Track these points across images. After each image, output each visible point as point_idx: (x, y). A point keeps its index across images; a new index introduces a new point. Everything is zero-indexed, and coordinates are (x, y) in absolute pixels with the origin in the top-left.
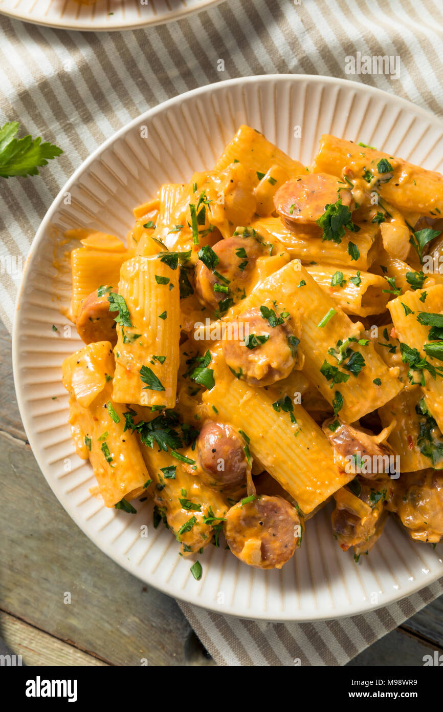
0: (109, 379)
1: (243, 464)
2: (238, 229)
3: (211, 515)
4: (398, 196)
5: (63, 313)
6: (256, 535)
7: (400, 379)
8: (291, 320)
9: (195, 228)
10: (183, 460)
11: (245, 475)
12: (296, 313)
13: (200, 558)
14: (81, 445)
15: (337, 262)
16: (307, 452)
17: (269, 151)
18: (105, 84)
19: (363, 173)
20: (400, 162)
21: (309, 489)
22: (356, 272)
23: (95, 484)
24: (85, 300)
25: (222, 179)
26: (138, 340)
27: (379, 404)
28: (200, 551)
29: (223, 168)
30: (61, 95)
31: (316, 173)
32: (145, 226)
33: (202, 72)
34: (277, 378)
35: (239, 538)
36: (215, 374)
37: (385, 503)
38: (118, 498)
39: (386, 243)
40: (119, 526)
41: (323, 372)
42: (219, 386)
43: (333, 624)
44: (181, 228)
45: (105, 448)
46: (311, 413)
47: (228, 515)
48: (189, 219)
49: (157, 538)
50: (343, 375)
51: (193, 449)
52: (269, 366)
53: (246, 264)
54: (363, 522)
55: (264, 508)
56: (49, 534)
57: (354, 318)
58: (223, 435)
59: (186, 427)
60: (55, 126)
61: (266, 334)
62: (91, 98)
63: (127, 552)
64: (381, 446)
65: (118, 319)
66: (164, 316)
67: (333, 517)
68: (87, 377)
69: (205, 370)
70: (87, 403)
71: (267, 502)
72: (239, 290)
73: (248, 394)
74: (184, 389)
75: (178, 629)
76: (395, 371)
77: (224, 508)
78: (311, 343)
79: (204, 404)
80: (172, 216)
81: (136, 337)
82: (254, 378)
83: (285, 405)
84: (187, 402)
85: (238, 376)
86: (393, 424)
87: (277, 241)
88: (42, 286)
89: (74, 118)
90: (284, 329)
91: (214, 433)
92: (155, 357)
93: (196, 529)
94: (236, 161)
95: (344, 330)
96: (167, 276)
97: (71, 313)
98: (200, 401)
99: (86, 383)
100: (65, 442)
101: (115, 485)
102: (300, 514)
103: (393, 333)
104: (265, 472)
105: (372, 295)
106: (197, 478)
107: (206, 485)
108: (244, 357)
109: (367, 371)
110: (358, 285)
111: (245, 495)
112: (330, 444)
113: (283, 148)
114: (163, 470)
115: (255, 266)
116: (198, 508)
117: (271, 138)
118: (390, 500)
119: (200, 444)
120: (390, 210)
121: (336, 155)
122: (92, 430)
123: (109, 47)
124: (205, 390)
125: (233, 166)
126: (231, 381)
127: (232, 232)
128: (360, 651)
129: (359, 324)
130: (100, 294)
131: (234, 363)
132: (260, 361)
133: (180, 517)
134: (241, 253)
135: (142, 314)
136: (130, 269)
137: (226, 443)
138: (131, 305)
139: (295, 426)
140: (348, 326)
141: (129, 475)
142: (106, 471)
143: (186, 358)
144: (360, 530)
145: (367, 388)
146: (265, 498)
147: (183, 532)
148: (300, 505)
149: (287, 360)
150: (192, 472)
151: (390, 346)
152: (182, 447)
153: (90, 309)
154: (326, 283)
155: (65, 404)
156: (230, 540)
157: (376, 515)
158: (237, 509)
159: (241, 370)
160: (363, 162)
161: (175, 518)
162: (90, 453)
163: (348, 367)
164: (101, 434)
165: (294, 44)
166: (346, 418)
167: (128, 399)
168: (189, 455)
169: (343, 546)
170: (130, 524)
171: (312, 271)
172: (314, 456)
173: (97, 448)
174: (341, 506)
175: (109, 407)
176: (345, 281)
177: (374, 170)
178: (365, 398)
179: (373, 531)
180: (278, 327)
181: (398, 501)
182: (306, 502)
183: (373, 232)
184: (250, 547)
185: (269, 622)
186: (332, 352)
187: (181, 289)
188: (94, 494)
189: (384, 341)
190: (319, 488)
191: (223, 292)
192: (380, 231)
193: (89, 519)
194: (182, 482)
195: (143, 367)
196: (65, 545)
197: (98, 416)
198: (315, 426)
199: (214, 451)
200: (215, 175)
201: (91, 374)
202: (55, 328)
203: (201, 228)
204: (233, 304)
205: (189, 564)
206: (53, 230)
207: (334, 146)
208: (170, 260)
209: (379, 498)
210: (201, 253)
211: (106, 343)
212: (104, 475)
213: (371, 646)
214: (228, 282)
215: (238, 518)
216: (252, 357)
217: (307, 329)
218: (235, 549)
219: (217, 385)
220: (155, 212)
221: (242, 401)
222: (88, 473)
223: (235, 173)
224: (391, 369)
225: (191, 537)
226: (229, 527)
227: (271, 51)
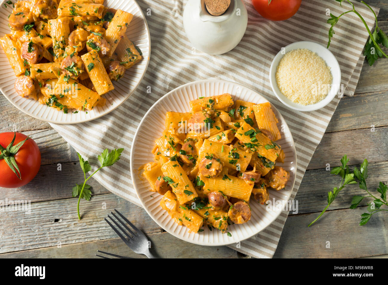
0: (176, 200)
1: (225, 199)
2: (185, 140)
3: (224, 217)
4: (219, 106)
5: (151, 191)
6: (239, 215)
7: (250, 152)
8: (214, 155)
9: (173, 147)
10: (209, 208)
11: (227, 201)
12: (214, 153)
13: (228, 231)
14: (179, 222)
15: (215, 133)
16: (239, 185)
17: (178, 115)
18: (121, 123)
19: (207, 106)
20: (214, 97)
21: (245, 194)
22: (221, 133)
23: (189, 230)
24: (156, 184)
25: (171, 130)
26: (178, 185)
27: (249, 162)
28: (227, 229)
29: (169, 127)
30: (112, 134)
31: (194, 113)
32: (158, 154)
33: (144, 104)
34: (220, 172)
35: (235, 218)
36: (203, 181)
37: (265, 186)
38: (198, 229)
39: (224, 120)
40: (202, 236)
41: (230, 163)
42: (206, 183)
43: (271, 225)
44: (169, 149)
45: (187, 218)
46: (233, 175)
47: (229, 214)
48: (170, 145)
49: (214, 234)
50: (236, 160)
51: (209, 204)
52: (216, 170)
53: (193, 148)
54: (263, 194)
55: (236, 207)
56: (183, 252)
57: (229, 144)
58: (215, 195)
59: (203, 199)
60: (115, 143)
61: (210, 163)
62: (120, 129)
63: (209, 242)
64: (256, 172)
65: (169, 183)
66: (181, 175)
67: (255, 197)
68: (170, 203)
69: (200, 181)
70: (175, 210)
71: (236, 205)
72: (195, 156)
73: (215, 181)
74: (197, 190)
75: (233, 254)
76: (247, 151)
77: (226, 214)
78: (223, 158)
79: (205, 190)
80: (164, 148)
81: (177, 184)
82: (214, 176)
83: (225, 177)
84: (200, 192)
85: (209, 178)
86: (255, 165)
87: (197, 137)
88: (141, 187)
89: (119, 137)
90: (214, 159)
91: (212, 196)
92: (186, 186)
93: (223, 223)
94: (171, 123)
95: (228, 149)
96: (175, 164)
97: (153, 189)
98: (203, 190)
99: (171, 205)
100: (174, 224)
101: (196, 226)
102: (246, 202)
103: (241, 142)
104: (231, 197)
105: (229, 136)
106: (215, 210)
107: (218, 211)
108: (208, 172)
109: (240, 156)
110: (225, 136)
111: (230, 207)
112: (243, 180)
113: (180, 112)
114: (205, 214)
115: (195, 147)
116: (220, 218)
117: (176, 111)
118: (266, 184)
119: (210, 201)
120: (219, 111)
121: (197, 105)
122: (180, 216)
123: (117, 113)
124: (203, 187)
125: (172, 124)
126: (208, 180)
127: (184, 142)
128: (283, 228)
129: (231, 145)
130: (159, 180)
131: (206, 175)
132: (213, 170)
133: (217, 224)
134: (190, 146)
135: (175, 178)
136: (165, 168)
137: (217, 196)
138: (171, 177)
139: (231, 181)
140: (229, 148)
141: (197, 221)
142: (190, 224)
143: (192, 182)
144: (264, 196)
145: (243, 160)
146: (235, 204)
147: (220, 226)
148: (245, 200)
149: (220, 166)
150: (213, 209)
151: (242, 146)
152: (206, 205)
153: (159, 185)
154: (216, 140)
155: (167, 214)
156: (233, 220)
157: (265, 190)
158: (230, 212)
159: (209, 176)
160: (205, 103)
161: (216, 225)
162: (183, 222)
163: (236, 158)
164: (183, 215)
165: (165, 82)
166: (243, 171)
167: (185, 201)
168: (209, 206)
169: (262, 204)
170: (204, 234)
171: (210, 139)
172: (241, 185)
173: (184, 220)
174: (255, 194)
175: (181, 207)
176: (221, 137)
177: (209, 104)
178: (244, 163)
179: (267, 195)
180: (213, 159)
181: (268, 183)
182: (246, 198)
183: (219, 120)
184: (239, 219)
185: (255, 236)
186: (229, 157)
187: (180, 165)
188: (190, 232)
189: (239, 145)
190: (247, 192)
191: (192, 159)
192: (220, 118)
193: (193, 239)
194: (212, 214)
195: (184, 191)
196: (189, 252)
197: (179, 211)
198: (236, 178)
199: (215, 200)
200: (168, 130)
201: (170, 201)
202: (151, 196)
203: (174, 146)
204: (196, 160)
205: (226, 234)
206: (135, 171)
207: (194, 103)
208: (173, 159)
209: (263, 185)
210: (180, 153)
211: (169, 191)
212: (190, 226)
213: (285, 225)
214: (192, 156)
215: (232, 213)
216: (210, 170)
217: (219, 155)
218: (236, 222)
219: (205, 183)
220: (157, 149)
221: (214, 183)
222: (185, 228)
223: (173, 126)
224: (246, 151)
225: (223, 226)
226: (231, 218)
227: (160, 87)
